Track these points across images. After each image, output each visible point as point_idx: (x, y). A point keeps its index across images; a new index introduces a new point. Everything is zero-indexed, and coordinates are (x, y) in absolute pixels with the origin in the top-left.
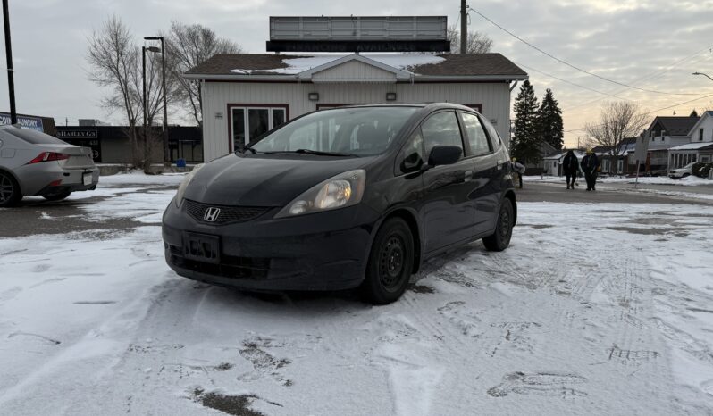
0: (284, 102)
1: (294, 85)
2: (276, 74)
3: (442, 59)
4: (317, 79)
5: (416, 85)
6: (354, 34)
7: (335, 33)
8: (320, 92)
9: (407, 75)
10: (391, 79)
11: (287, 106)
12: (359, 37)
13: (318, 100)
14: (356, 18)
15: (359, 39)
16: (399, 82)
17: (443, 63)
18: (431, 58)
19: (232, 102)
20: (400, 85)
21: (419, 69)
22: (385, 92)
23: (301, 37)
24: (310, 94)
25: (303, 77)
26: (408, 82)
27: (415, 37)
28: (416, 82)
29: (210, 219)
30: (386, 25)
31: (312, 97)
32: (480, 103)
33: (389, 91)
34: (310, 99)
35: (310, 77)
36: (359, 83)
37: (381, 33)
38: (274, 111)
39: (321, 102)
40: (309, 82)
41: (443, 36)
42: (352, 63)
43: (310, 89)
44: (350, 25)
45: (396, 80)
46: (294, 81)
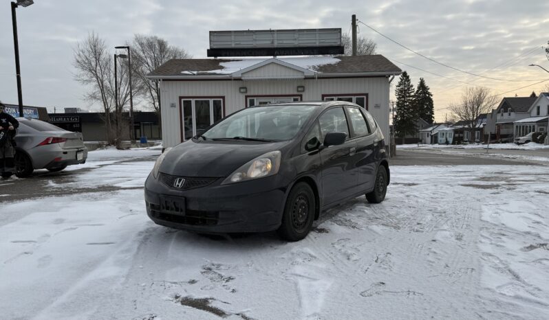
0: (221, 95)
1: (229, 82)
2: (215, 74)
3: (338, 60)
4: (245, 77)
5: (319, 80)
6: (273, 43)
7: (258, 43)
8: (248, 88)
9: (312, 72)
10: (300, 76)
11: (223, 98)
12: (276, 45)
13: (246, 92)
14: (273, 31)
15: (276, 46)
16: (306, 78)
17: (339, 63)
18: (330, 60)
19: (182, 95)
20: (307, 80)
21: (321, 68)
22: (296, 86)
23: (233, 46)
24: (240, 88)
25: (235, 76)
26: (313, 78)
27: (317, 44)
28: (319, 78)
29: (178, 186)
30: (296, 36)
31: (242, 90)
32: (366, 92)
33: (299, 84)
34: (240, 92)
35: (240, 76)
36: (276, 79)
37: (293, 42)
38: (214, 101)
39: (248, 94)
40: (239, 79)
41: (339, 43)
42: (271, 65)
43: (240, 84)
44: (269, 37)
45: (304, 77)
46: (229, 79)
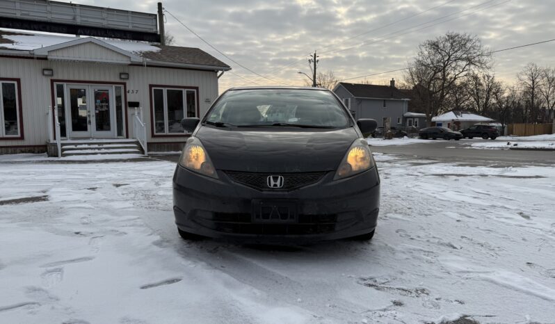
0: (15, 76)
1: (31, 60)
3: (159, 49)
4: (52, 56)
5: (149, 68)
6: (74, 19)
8: (54, 68)
9: (140, 60)
10: (125, 61)
12: (79, 21)
13: (52, 75)
14: (75, 5)
15: (79, 24)
16: (133, 65)
17: (161, 52)
18: (146, 47)
20: (132, 67)
21: (146, 55)
22: (118, 72)
25: (38, 54)
26: (140, 65)
27: (130, 28)
28: (147, 66)
29: (275, 185)
30: (105, 15)
31: (46, 72)
32: (197, 86)
33: (122, 71)
34: (43, 74)
35: (47, 54)
36: (94, 62)
39: (55, 77)
40: (45, 59)
41: (155, 30)
43: (43, 64)
44: (70, 11)
45: (129, 63)
46: (29, 57)
